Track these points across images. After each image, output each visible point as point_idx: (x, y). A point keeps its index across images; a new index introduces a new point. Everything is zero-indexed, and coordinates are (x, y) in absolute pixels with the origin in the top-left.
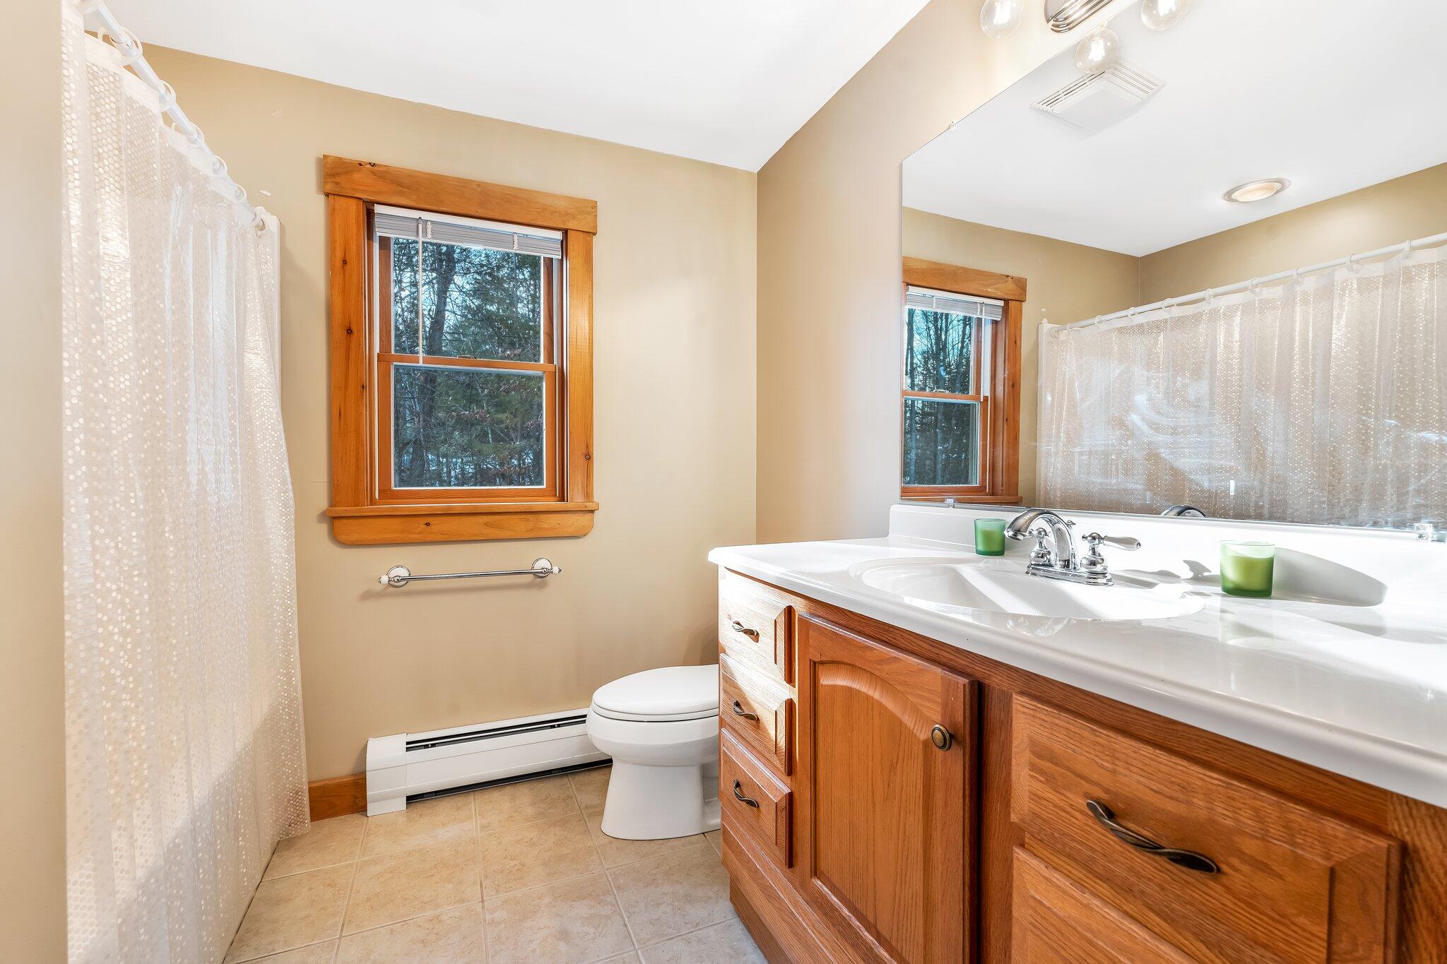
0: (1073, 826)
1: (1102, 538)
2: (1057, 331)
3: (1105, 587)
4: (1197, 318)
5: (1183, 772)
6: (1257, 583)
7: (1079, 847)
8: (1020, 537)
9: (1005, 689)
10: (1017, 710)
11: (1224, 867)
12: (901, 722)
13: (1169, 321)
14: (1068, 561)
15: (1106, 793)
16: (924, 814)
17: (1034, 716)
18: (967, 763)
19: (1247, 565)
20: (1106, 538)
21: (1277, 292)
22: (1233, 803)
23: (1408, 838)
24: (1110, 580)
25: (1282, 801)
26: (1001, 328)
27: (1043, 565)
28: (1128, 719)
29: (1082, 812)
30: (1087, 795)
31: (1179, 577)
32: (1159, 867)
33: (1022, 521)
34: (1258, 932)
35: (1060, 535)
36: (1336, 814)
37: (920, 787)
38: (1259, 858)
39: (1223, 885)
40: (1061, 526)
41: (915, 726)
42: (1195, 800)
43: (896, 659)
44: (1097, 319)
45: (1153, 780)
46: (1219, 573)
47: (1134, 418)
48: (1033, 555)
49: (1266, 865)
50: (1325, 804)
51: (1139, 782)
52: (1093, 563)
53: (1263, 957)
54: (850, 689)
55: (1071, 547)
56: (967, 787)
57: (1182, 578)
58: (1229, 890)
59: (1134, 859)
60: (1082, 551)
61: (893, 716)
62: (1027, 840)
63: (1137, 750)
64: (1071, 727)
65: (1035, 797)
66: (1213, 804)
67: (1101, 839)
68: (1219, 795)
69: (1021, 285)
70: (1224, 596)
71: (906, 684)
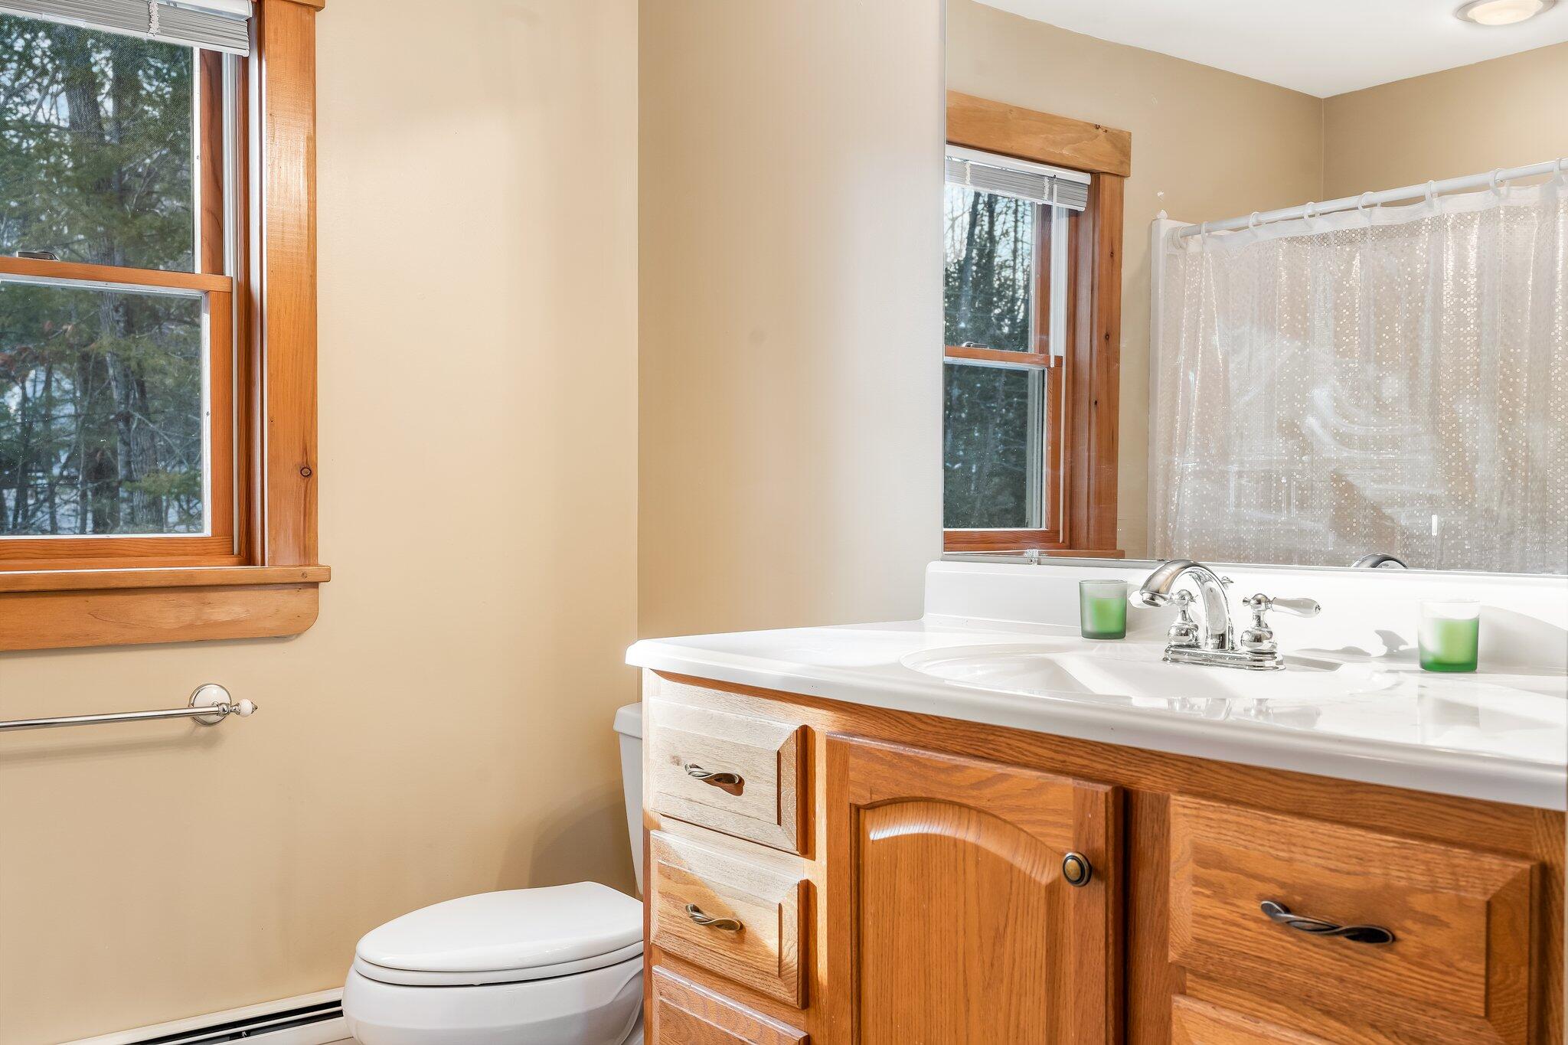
0: (1245, 940)
1: (1269, 601)
2: (1185, 236)
3: (1273, 672)
4: (1412, 230)
5: (1360, 842)
6: (1461, 655)
7: (1252, 965)
8: (1158, 601)
9: (1159, 792)
10: (1177, 814)
11: (1399, 934)
12: (1011, 867)
13: (1369, 232)
14: (1223, 635)
15: (1282, 888)
16: (1048, 990)
17: (1197, 817)
18: (1111, 899)
19: (1449, 629)
20: (1276, 601)
21: (1531, 195)
22: (1408, 863)
23: (1547, 858)
24: (1280, 663)
25: (1449, 848)
26: (1086, 225)
27: (1189, 646)
28: (1305, 798)
29: (1256, 920)
30: (1261, 897)
31: (1368, 654)
32: (1337, 956)
33: (1160, 579)
34: (1429, 992)
35: (1211, 598)
36: (1494, 851)
37: (1042, 952)
38: (1430, 912)
39: (1398, 954)
40: (1213, 585)
41: (1033, 867)
42: (1372, 870)
43: (1003, 777)
44: (1252, 220)
45: (1331, 859)
46: (1417, 646)
47: (1312, 422)
48: (1173, 631)
49: (1435, 917)
50: (1485, 844)
51: (1317, 865)
52: (1258, 639)
53: (1434, 1018)
54: (925, 838)
55: (1227, 616)
56: (1110, 932)
57: (1374, 655)
58: (1404, 957)
59: (1311, 956)
60: (1242, 622)
61: (998, 860)
62: (1188, 984)
63: (1315, 830)
64: (1242, 820)
65: (1200, 917)
66: (1389, 868)
67: (1276, 945)
68: (1394, 858)
69: (1121, 143)
70: (1422, 672)
71: (1019, 809)
